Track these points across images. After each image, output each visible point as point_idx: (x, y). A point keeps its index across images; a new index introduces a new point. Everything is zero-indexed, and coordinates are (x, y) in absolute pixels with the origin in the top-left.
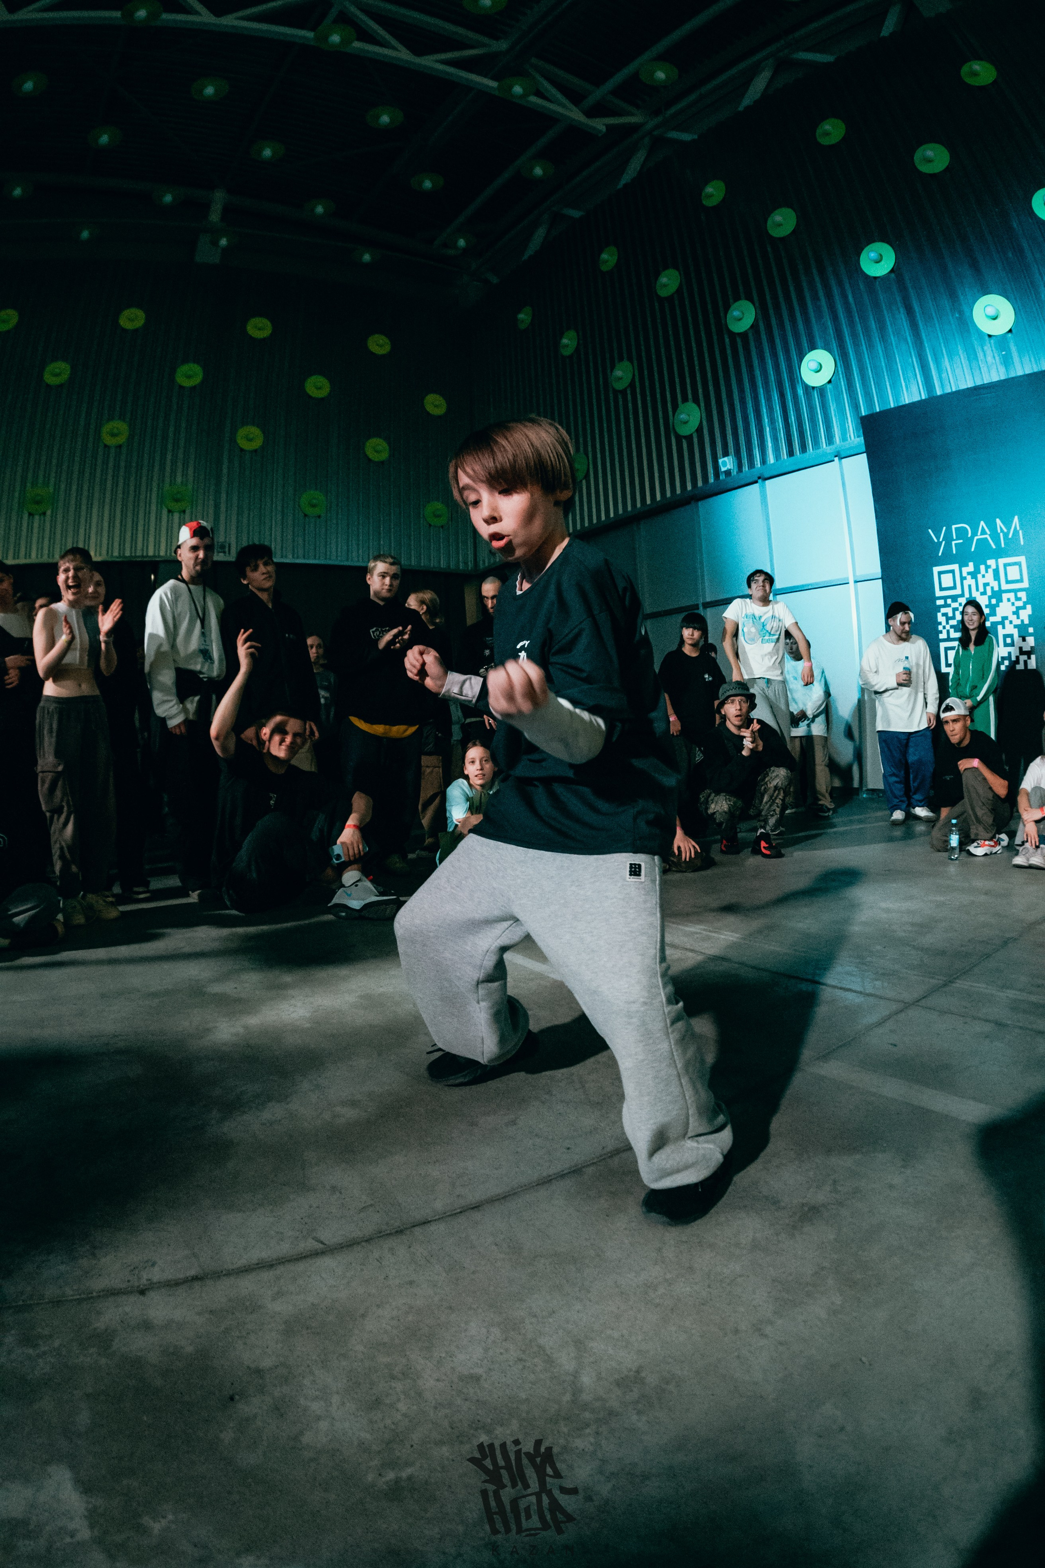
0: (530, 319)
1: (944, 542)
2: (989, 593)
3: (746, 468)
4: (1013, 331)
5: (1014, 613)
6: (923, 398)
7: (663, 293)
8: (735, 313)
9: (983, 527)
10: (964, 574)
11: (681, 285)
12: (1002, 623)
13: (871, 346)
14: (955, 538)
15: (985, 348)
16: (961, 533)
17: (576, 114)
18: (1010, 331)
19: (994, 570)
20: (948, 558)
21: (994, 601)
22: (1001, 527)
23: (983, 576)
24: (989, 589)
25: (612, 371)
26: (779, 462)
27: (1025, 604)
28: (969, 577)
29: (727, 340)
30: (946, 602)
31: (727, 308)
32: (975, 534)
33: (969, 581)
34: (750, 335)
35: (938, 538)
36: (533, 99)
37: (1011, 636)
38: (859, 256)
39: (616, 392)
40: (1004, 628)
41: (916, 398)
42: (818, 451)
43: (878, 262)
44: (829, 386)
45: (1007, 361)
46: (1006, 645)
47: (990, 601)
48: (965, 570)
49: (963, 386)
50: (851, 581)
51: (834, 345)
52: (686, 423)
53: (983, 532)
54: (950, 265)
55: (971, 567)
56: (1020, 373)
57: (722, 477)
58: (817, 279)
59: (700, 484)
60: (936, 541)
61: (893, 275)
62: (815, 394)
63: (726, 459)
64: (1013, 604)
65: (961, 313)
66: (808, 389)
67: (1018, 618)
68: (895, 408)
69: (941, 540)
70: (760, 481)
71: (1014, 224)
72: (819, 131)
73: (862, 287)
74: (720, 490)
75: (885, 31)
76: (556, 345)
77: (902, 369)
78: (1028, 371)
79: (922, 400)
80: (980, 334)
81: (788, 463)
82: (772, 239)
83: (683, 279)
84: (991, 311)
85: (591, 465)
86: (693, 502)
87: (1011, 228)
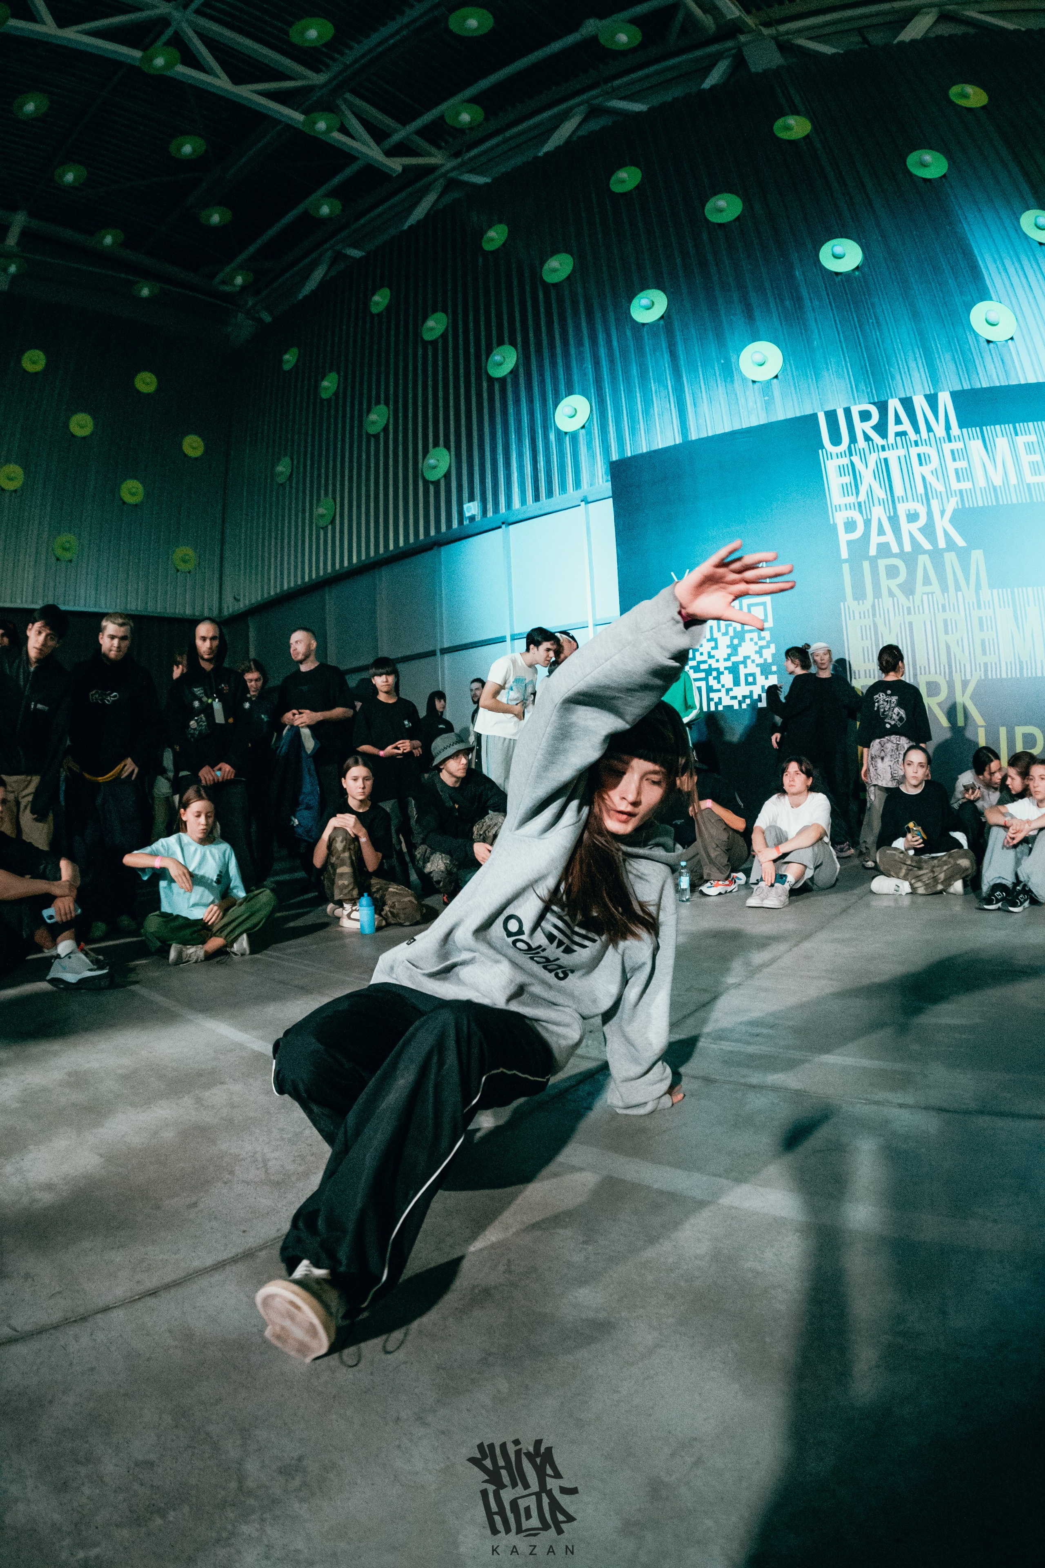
0: (295, 360)
2: (731, 633)
3: (490, 514)
4: (779, 377)
5: (756, 652)
6: (677, 443)
7: (428, 337)
8: (496, 357)
11: (447, 327)
12: (744, 662)
13: (630, 392)
15: (748, 393)
17: (374, 152)
18: (776, 377)
21: (736, 641)
24: (731, 630)
25: (368, 415)
26: (524, 507)
27: (769, 643)
29: (485, 384)
31: (489, 352)
34: (509, 380)
36: (336, 135)
37: (753, 675)
38: (630, 301)
39: (368, 435)
40: (746, 667)
41: (670, 443)
42: (564, 496)
43: (648, 308)
44: (583, 431)
45: (768, 405)
46: (748, 683)
47: (732, 642)
49: (720, 431)
50: (591, 625)
51: (592, 391)
52: (435, 467)
54: (722, 311)
56: (781, 417)
57: (466, 522)
58: (584, 324)
59: (443, 529)
61: (662, 322)
62: (567, 440)
63: (471, 504)
64: (756, 644)
65: (728, 360)
66: (560, 435)
67: (761, 656)
68: (646, 453)
70: (503, 526)
71: (797, 273)
72: (613, 178)
73: (629, 333)
74: (463, 535)
75: (707, 84)
76: (317, 387)
77: (659, 415)
78: (790, 415)
79: (675, 445)
80: (744, 379)
81: (532, 507)
82: (545, 285)
83: (450, 321)
84: (758, 358)
85: (338, 510)
86: (435, 548)
87: (793, 277)
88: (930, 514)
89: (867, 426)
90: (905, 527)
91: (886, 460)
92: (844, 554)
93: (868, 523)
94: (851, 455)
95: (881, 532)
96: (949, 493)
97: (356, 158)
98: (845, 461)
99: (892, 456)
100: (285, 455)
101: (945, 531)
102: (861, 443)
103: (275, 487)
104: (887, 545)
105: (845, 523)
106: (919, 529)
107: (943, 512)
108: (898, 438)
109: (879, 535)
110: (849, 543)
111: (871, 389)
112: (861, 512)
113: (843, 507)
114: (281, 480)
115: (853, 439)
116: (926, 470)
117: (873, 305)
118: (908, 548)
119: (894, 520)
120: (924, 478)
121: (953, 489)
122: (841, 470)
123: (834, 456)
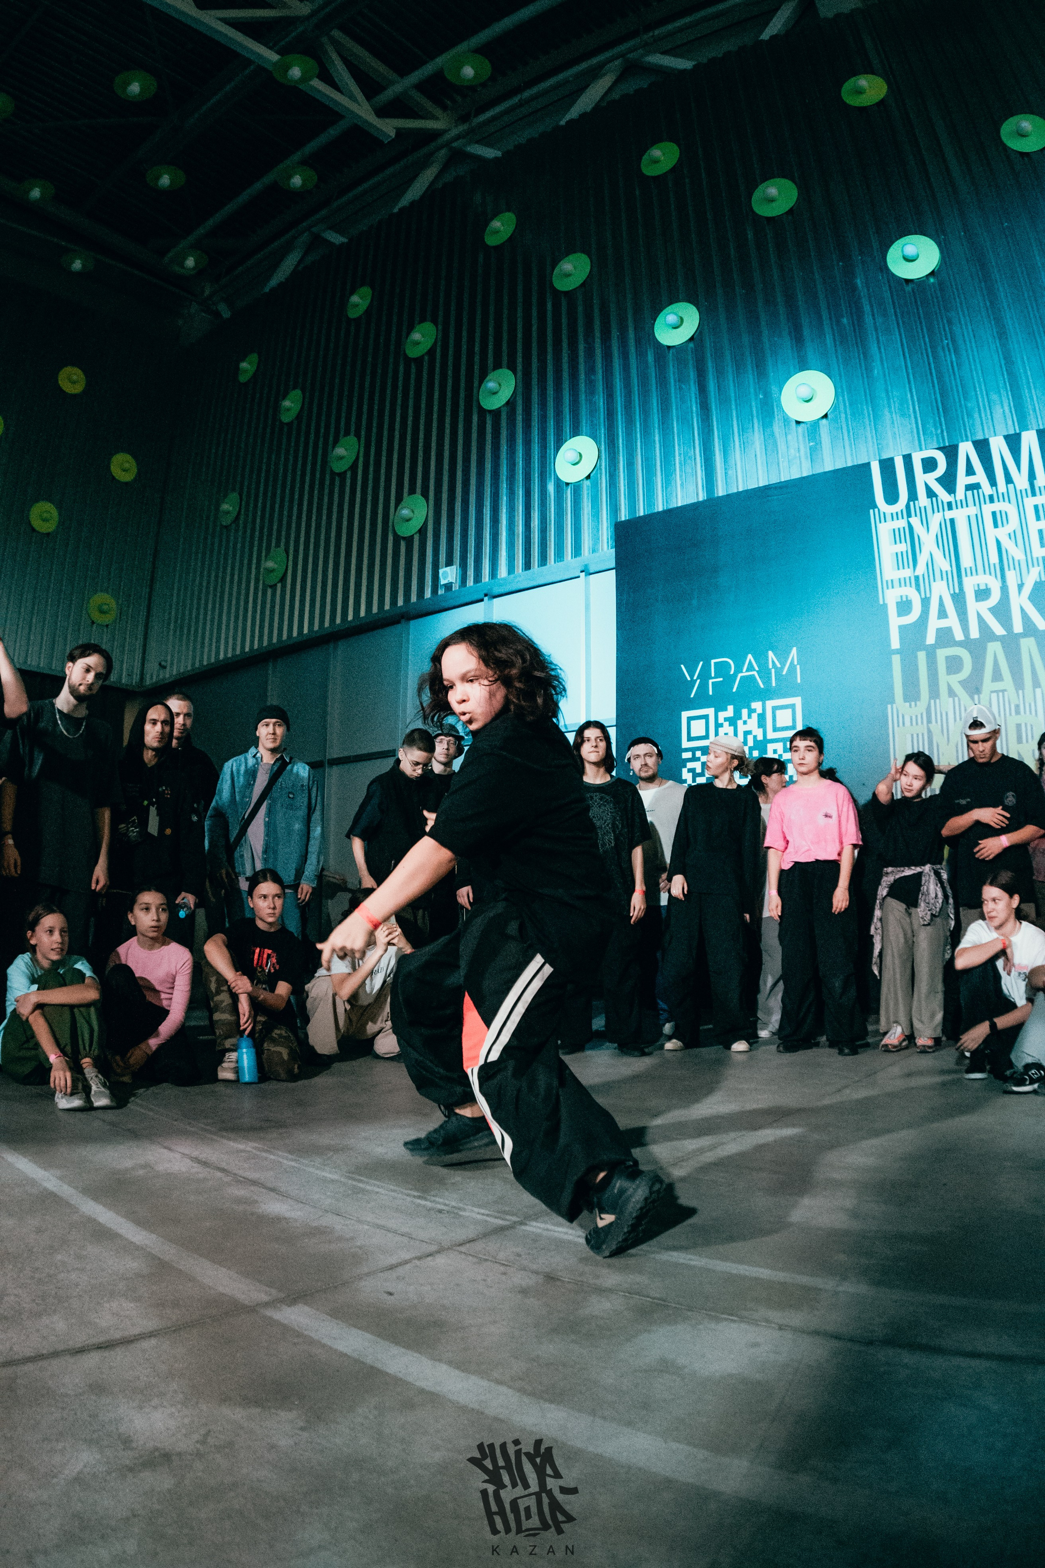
0: (253, 370)
1: (698, 681)
3: (470, 582)
4: (829, 416)
6: (701, 499)
7: (412, 352)
8: (491, 385)
9: (750, 661)
10: (721, 720)
11: (435, 342)
13: (647, 433)
14: (713, 675)
15: (789, 437)
16: (722, 669)
17: (362, 109)
18: (826, 416)
19: (759, 715)
20: (702, 701)
22: (773, 662)
23: (745, 723)
24: (750, 739)
25: (334, 447)
26: (512, 576)
28: (726, 724)
29: (475, 418)
30: (694, 755)
31: (483, 378)
32: (739, 669)
33: (727, 728)
34: (504, 414)
35: (692, 676)
36: (317, 84)
38: (654, 318)
39: (333, 473)
41: (691, 500)
42: (560, 564)
43: (676, 327)
44: (588, 483)
45: (814, 452)
48: (722, 715)
49: (752, 485)
51: (602, 431)
52: (408, 520)
53: (751, 668)
54: (765, 333)
55: (730, 712)
56: (829, 467)
57: (441, 592)
58: (598, 347)
59: (414, 599)
60: (689, 679)
61: (691, 345)
62: (569, 493)
63: (448, 568)
65: (767, 394)
66: (561, 486)
68: (664, 512)
69: (695, 678)
70: (486, 599)
71: (859, 281)
72: (645, 157)
73: (650, 358)
74: (437, 608)
75: (766, 36)
76: (277, 408)
77: (680, 463)
78: (839, 466)
79: (698, 502)
80: (786, 420)
81: (522, 578)
82: (556, 293)
83: (440, 336)
84: (805, 392)
85: (290, 563)
86: (403, 621)
87: (854, 288)
88: (1004, 589)
89: (931, 478)
90: (973, 606)
91: (952, 521)
92: (895, 644)
93: (926, 602)
94: (909, 515)
95: (942, 614)
96: (1030, 561)
97: (342, 117)
98: (902, 523)
99: (960, 515)
100: (234, 490)
101: (1022, 610)
102: (923, 499)
103: (218, 529)
104: (949, 630)
105: (897, 603)
106: (990, 609)
107: (1020, 587)
108: (969, 493)
109: (939, 618)
110: (901, 628)
111: (942, 431)
112: (918, 588)
113: (896, 583)
114: (226, 521)
115: (913, 496)
116: (1002, 533)
117: (950, 322)
118: (975, 633)
119: (959, 599)
120: (998, 543)
121: (1035, 556)
122: (897, 536)
123: (889, 517)
